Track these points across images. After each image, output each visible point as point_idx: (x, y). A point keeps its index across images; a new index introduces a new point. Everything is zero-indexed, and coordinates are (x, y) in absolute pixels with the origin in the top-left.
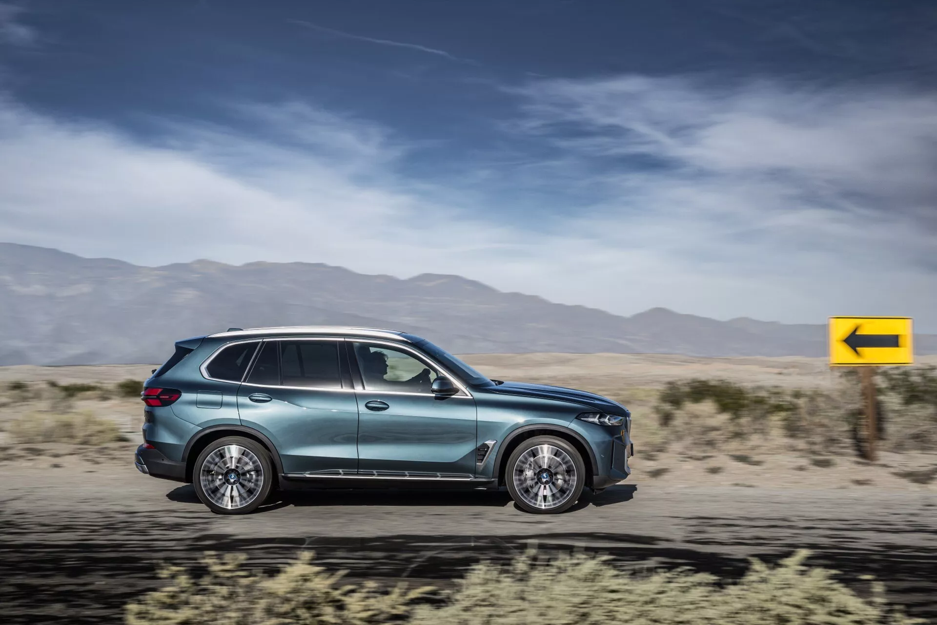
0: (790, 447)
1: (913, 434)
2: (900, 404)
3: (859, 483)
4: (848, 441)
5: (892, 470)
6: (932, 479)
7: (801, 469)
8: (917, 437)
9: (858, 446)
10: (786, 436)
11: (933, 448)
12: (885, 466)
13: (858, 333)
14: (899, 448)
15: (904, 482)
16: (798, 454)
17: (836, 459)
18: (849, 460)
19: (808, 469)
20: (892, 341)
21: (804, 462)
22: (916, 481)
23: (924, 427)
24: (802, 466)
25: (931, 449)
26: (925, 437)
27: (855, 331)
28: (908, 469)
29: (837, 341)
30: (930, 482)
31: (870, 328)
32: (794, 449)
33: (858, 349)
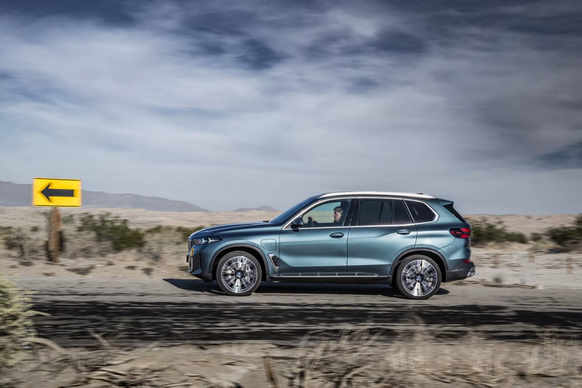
0: (8, 255)
1: (83, 249)
2: (76, 231)
3: (47, 275)
4: (43, 252)
5: (67, 268)
6: (89, 272)
7: (13, 267)
8: (84, 250)
9: (48, 254)
10: (6, 249)
11: (92, 256)
12: (63, 265)
13: (50, 188)
14: (74, 256)
15: (73, 274)
16: (13, 259)
17: (35, 262)
18: (42, 262)
19: (18, 267)
20: (70, 193)
21: (15, 263)
22: (80, 273)
23: (89, 245)
24: (14, 265)
25: (92, 257)
26: (89, 250)
27: (48, 186)
28: (76, 267)
29: (37, 192)
30: (87, 274)
31: (57, 185)
32: (10, 256)
33: (50, 197)
